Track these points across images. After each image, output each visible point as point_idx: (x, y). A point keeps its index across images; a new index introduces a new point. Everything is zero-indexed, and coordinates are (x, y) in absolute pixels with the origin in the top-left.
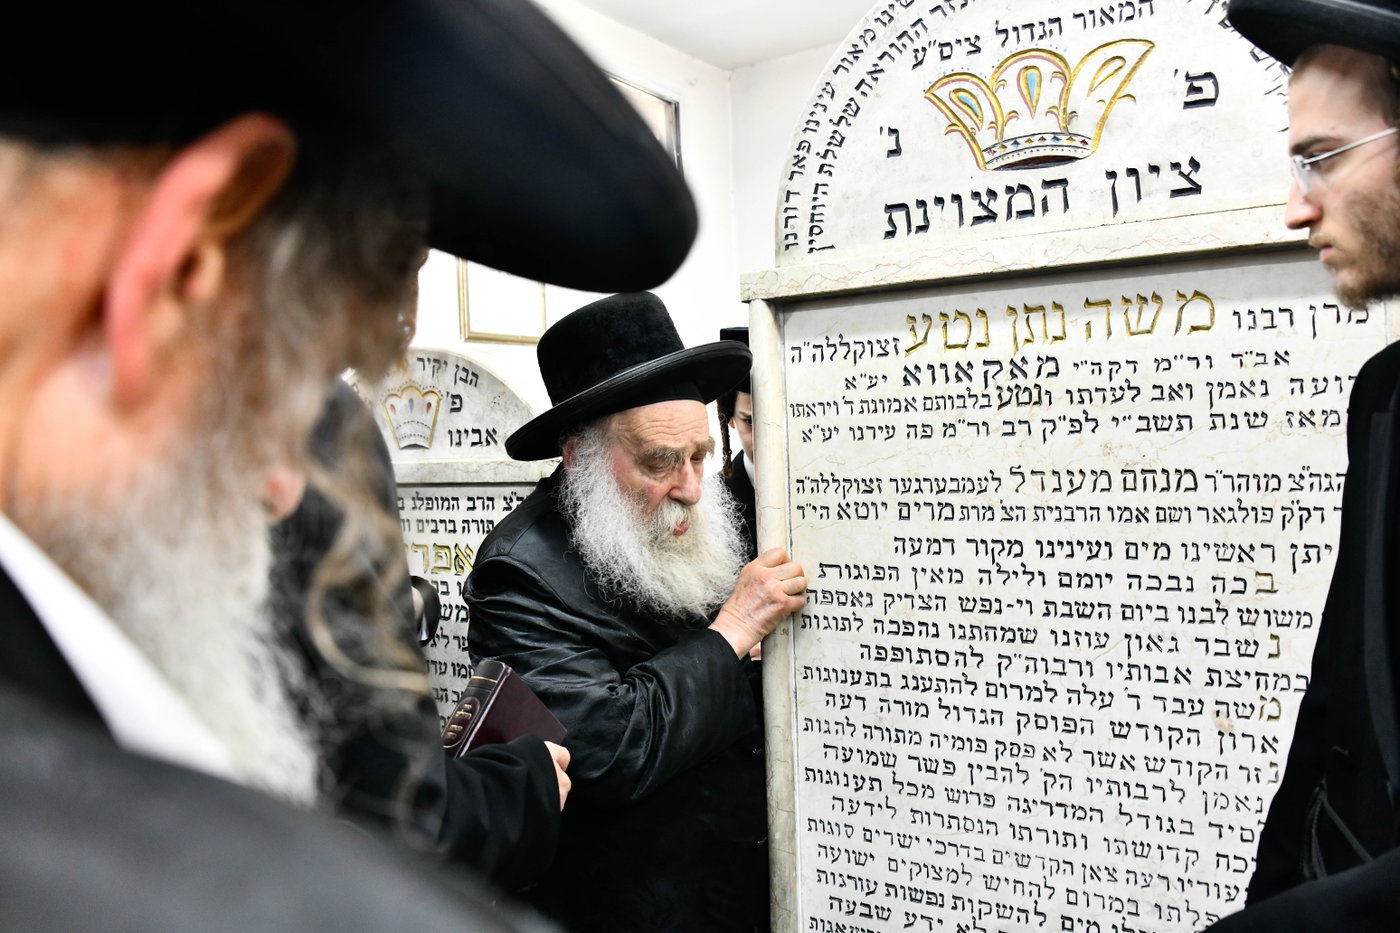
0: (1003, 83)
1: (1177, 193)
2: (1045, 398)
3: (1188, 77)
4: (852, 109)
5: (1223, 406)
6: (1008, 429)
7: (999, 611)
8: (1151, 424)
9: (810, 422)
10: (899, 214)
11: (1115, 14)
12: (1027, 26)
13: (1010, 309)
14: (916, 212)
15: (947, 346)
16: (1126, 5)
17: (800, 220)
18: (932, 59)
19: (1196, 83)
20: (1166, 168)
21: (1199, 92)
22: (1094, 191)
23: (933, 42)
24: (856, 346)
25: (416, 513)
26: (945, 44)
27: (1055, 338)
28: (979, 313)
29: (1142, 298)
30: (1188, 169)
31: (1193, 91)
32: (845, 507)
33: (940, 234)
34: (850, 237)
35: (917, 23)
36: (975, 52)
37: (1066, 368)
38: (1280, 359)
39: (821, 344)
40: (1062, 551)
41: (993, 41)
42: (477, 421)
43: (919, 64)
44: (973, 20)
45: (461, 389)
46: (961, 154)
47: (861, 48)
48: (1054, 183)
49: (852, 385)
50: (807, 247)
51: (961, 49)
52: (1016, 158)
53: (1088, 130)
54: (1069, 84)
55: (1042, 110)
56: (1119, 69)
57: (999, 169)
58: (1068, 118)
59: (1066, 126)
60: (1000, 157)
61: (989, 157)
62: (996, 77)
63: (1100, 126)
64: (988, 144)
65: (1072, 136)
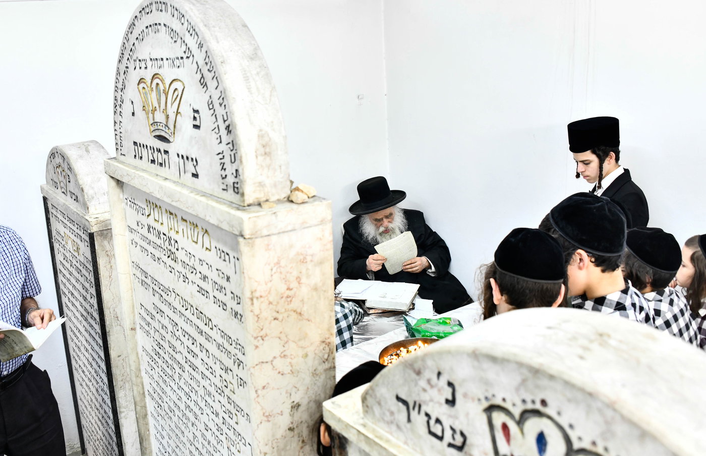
0: (152, 91)
1: (193, 175)
2: (177, 260)
3: (193, 110)
4: (124, 86)
5: (216, 294)
6: (170, 269)
7: (176, 353)
8: (200, 291)
9: (133, 236)
10: (136, 147)
11: (175, 63)
12: (156, 59)
13: (166, 210)
14: (139, 148)
15: (155, 220)
16: (178, 58)
17: (118, 137)
18: (138, 68)
19: (196, 115)
20: (190, 159)
21: (196, 120)
22: (175, 162)
23: (137, 58)
24: (137, 207)
25: (68, 223)
26: (140, 60)
27: (177, 232)
28: (160, 207)
29: (193, 224)
30: (195, 163)
31: (195, 118)
32: (142, 281)
33: (145, 163)
34: (128, 152)
35: (134, 44)
36: (146, 68)
37: (180, 249)
38: (228, 279)
39: (131, 200)
40: (187, 336)
41: (149, 63)
42: (74, 189)
43: (135, 68)
44: (144, 51)
45: (69, 173)
46: (146, 124)
47: (123, 52)
48: (166, 152)
49: (138, 225)
50: (120, 152)
51: (143, 65)
52: (157, 133)
53: (172, 127)
54: (167, 98)
55: (162, 110)
56: (177, 96)
57: (154, 136)
58: (167, 117)
59: (167, 122)
60: (154, 130)
61: (152, 129)
62: (151, 86)
63: (175, 126)
64: (152, 122)
65: (169, 128)
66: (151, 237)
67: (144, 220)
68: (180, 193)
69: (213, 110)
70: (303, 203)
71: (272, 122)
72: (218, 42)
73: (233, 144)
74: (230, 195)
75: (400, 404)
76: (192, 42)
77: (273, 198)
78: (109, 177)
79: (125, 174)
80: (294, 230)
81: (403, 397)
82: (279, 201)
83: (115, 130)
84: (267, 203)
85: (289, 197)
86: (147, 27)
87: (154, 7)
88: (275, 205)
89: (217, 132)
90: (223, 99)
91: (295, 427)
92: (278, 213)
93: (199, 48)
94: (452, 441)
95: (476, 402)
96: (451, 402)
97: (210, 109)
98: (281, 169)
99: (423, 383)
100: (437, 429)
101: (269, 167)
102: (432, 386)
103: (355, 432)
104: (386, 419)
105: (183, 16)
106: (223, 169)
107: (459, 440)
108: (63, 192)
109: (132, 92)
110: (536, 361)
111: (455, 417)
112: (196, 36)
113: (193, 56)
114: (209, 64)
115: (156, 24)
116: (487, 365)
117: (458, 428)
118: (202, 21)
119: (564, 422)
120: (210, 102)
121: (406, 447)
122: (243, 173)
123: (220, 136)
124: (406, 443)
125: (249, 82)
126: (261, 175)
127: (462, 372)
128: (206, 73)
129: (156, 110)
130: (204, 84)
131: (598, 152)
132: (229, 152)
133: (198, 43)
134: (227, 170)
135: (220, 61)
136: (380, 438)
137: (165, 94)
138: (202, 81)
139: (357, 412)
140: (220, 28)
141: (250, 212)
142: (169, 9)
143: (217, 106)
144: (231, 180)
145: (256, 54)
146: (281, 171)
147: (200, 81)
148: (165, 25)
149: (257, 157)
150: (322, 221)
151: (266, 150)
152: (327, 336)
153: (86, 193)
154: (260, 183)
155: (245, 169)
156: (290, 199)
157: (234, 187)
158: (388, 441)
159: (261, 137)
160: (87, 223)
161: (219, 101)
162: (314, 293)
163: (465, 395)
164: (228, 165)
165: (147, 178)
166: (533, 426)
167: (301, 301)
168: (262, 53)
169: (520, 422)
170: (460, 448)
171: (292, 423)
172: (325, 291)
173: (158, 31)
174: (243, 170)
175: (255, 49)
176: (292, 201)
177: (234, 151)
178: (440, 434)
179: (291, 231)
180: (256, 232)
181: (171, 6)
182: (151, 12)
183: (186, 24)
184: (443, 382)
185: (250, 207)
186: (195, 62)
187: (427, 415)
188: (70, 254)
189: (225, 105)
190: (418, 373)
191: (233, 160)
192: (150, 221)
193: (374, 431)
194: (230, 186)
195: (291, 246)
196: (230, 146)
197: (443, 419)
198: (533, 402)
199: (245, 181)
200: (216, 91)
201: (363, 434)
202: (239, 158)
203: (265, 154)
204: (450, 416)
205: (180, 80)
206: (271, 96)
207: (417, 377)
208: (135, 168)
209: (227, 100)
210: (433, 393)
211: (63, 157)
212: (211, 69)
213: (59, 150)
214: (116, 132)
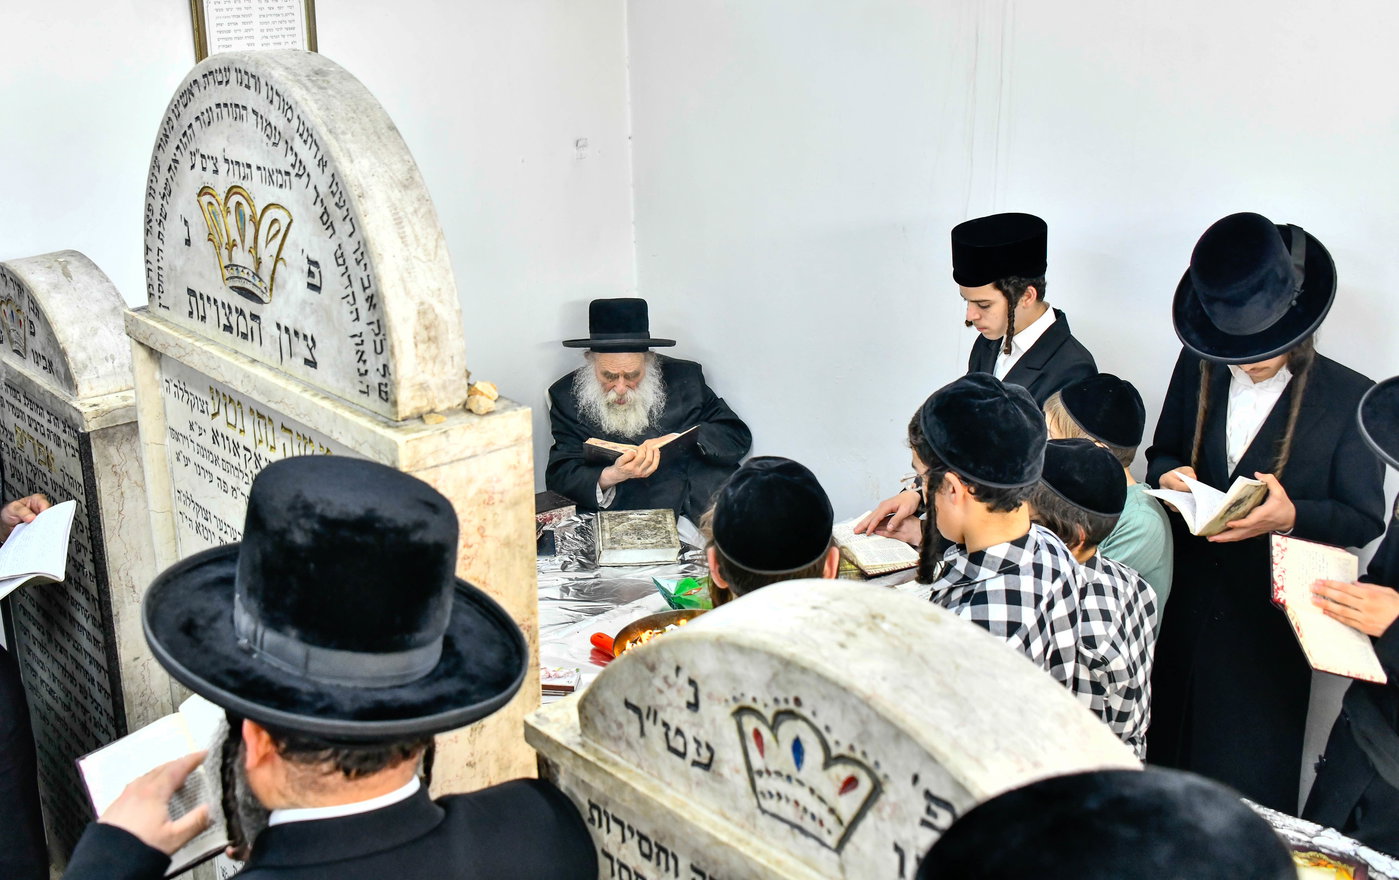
0: (228, 212)
1: (307, 362)
3: (308, 261)
4: (168, 191)
9: (178, 446)
10: (193, 299)
11: (274, 178)
12: (237, 163)
13: (251, 409)
14: (200, 302)
15: (228, 423)
16: (280, 172)
17: (153, 275)
18: (198, 166)
19: (313, 269)
21: (313, 277)
22: (272, 336)
23: (198, 150)
24: (191, 398)
25: (27, 411)
26: (203, 156)
27: (272, 447)
28: (239, 403)
29: (304, 438)
30: (311, 344)
31: (311, 274)
32: (198, 525)
33: (210, 328)
34: (175, 305)
35: (190, 126)
36: (216, 172)
39: (177, 384)
41: (223, 167)
42: (43, 349)
43: (193, 167)
44: (214, 141)
45: (32, 317)
46: (215, 264)
47: (168, 133)
48: (255, 317)
49: (192, 428)
50: (157, 301)
51: (210, 165)
52: (238, 284)
53: (267, 279)
54: (257, 231)
55: (247, 247)
56: (278, 231)
57: (231, 288)
58: (258, 262)
59: (258, 269)
60: (231, 278)
61: (227, 274)
62: (226, 203)
63: (272, 279)
64: (226, 262)
65: (261, 280)
66: (219, 451)
67: (205, 421)
68: (285, 390)
69: (344, 267)
70: (488, 413)
71: (439, 290)
72: (352, 161)
73: (380, 327)
74: (373, 402)
75: (631, 712)
76: (306, 154)
77: (441, 407)
78: (134, 342)
79: (172, 343)
80: (474, 456)
81: (634, 701)
82: (450, 412)
83: (147, 262)
84: (432, 414)
85: (465, 404)
86: (218, 105)
87: (233, 76)
88: (445, 419)
89: (352, 302)
90: (362, 253)
91: (477, 761)
92: (450, 432)
93: (319, 165)
94: (697, 758)
95: (723, 704)
96: (694, 706)
97: (339, 265)
98: (453, 360)
99: (658, 682)
100: (678, 744)
101: (434, 359)
102: (670, 686)
103: (570, 754)
104: (612, 734)
105: (290, 107)
106: (362, 360)
107: (705, 756)
108: (15, 351)
109: (184, 203)
110: (788, 650)
111: (699, 725)
112: (314, 147)
113: (308, 175)
114: (338, 195)
115: (237, 106)
116: (733, 656)
117: (703, 739)
118: (325, 123)
119: (820, 724)
120: (339, 254)
121: (639, 771)
122: (396, 372)
123: (357, 309)
124: (639, 766)
125: (403, 227)
126: (423, 372)
127: (705, 665)
128: (332, 208)
129: (235, 245)
130: (329, 223)
131: (1005, 287)
132: (373, 337)
133: (319, 157)
134: (368, 363)
135: (356, 193)
136: (605, 760)
137: (254, 223)
138: (325, 218)
139: (572, 728)
140: (353, 135)
141: (408, 432)
142: (264, 88)
143: (351, 262)
144: (374, 379)
145: (411, 177)
146: (453, 365)
147: (321, 217)
148: (253, 111)
149: (416, 345)
150: (517, 440)
151: (430, 333)
152: (526, 616)
153: (73, 359)
154: (421, 384)
155: (398, 365)
156: (467, 407)
157: (380, 391)
158: (615, 764)
159: (422, 313)
160: (75, 415)
161: (355, 256)
162: (506, 550)
163: (710, 696)
164: (369, 355)
165: (220, 358)
166: (789, 730)
167: (485, 564)
168: (421, 177)
169: (773, 728)
170: (707, 767)
171: (472, 755)
172: (522, 547)
173: (241, 117)
174: (395, 366)
175: (410, 170)
176: (470, 411)
177: (381, 337)
178: (681, 749)
179: (470, 457)
180: (418, 462)
181: (267, 85)
182: (227, 82)
183: (295, 122)
184: (683, 680)
185: (407, 422)
186: (311, 186)
187: (665, 724)
188: (29, 468)
189: (365, 265)
190: (652, 668)
191: (379, 350)
192: (219, 423)
193: (596, 752)
194: (374, 387)
195: (470, 481)
196: (375, 327)
197: (685, 729)
198: (786, 701)
199: (399, 383)
200: (351, 239)
201: (581, 757)
202: (389, 348)
203: (429, 339)
204: (694, 725)
205: (283, 207)
206: (436, 247)
207: (651, 675)
208: (191, 333)
209: (369, 257)
210: (671, 695)
211: (19, 286)
212: (342, 204)
213: (11, 272)
214: (149, 266)
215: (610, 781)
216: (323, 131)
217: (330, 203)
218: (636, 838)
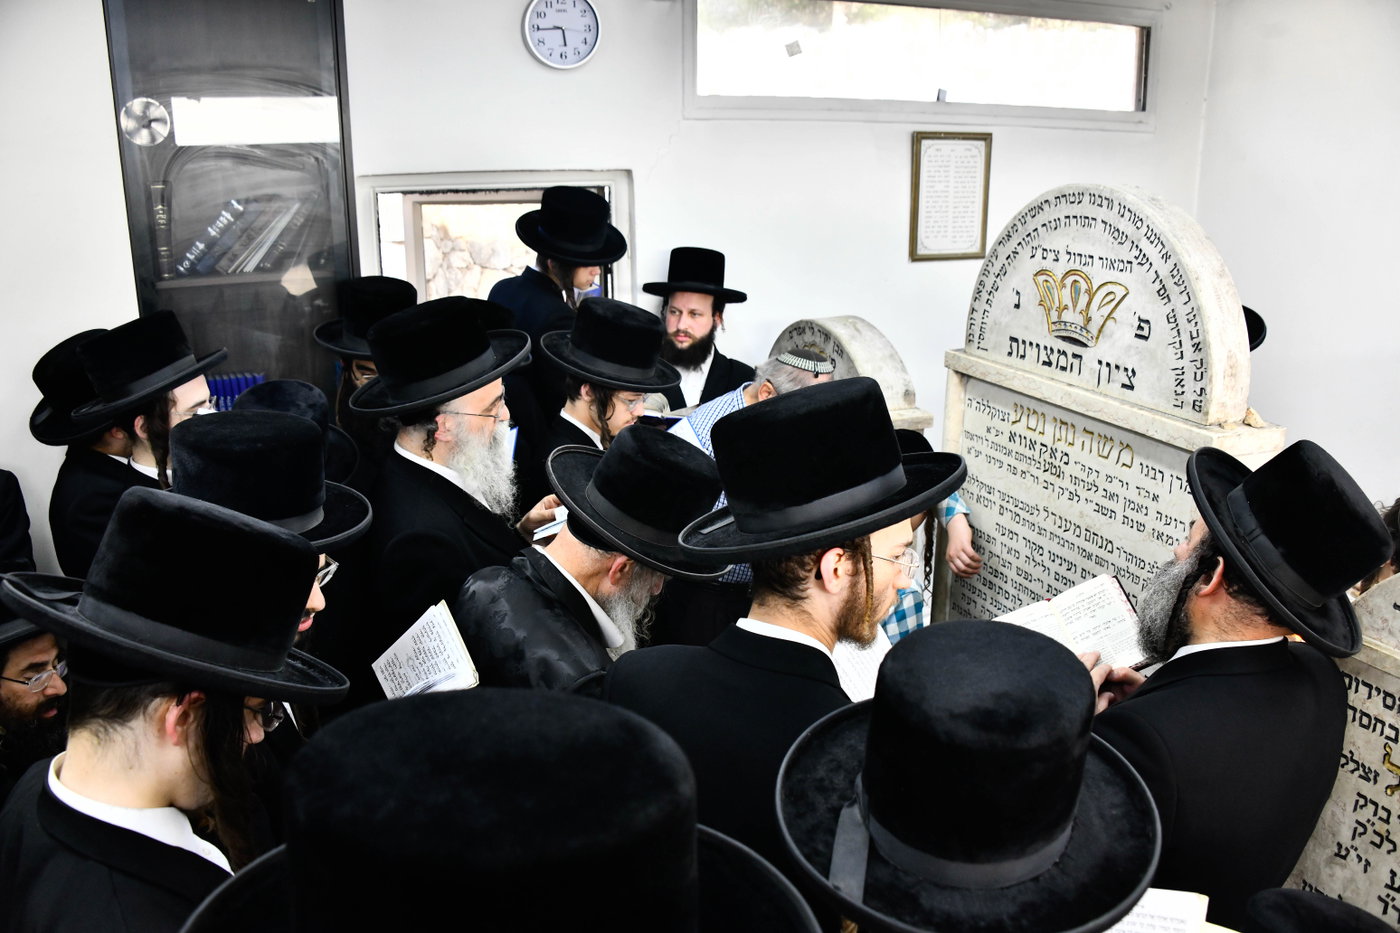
0: (1064, 286)
1: (1124, 386)
2: (1062, 475)
3: (1140, 319)
4: (1003, 272)
5: (1129, 513)
6: (1045, 485)
7: (1030, 581)
8: (1100, 509)
9: (971, 443)
10: (1015, 345)
11: (1116, 265)
12: (1080, 254)
13: (1056, 418)
14: (1022, 347)
15: (1028, 428)
16: (1121, 261)
17: (975, 327)
18: (1039, 257)
19: (1142, 324)
20: (1122, 369)
21: (1143, 330)
22: (1092, 369)
23: (1039, 246)
24: (993, 410)
26: (1045, 250)
27: (1070, 444)
28: (1044, 414)
29: (1106, 437)
30: (1130, 374)
31: (1140, 328)
32: (980, 497)
33: (1028, 363)
34: (994, 347)
35: (1036, 230)
36: (1056, 260)
37: (1071, 462)
38: (1155, 498)
39: (980, 401)
40: (1058, 561)
41: (1064, 257)
43: (1032, 256)
44: (1057, 241)
46: (1042, 322)
47: (1011, 234)
48: (1075, 356)
49: (988, 430)
50: (977, 345)
51: (1051, 256)
52: (1064, 334)
53: (1095, 332)
54: (1091, 299)
55: (1078, 310)
56: (1112, 300)
57: (1057, 337)
58: (1089, 320)
59: (1086, 324)
60: (1058, 330)
61: (1054, 327)
62: (1062, 281)
63: (1100, 331)
64: (1055, 319)
65: (1088, 331)
66: (1015, 447)
67: (1006, 428)
68: (1102, 403)
69: (1174, 324)
71: (1240, 344)
73: (1202, 363)
74: (1186, 412)
76: (1152, 251)
77: (1231, 421)
78: (951, 372)
79: (993, 372)
82: (1236, 423)
83: (971, 319)
84: (1227, 424)
86: (1068, 217)
87: (1086, 198)
88: (1233, 426)
89: (1178, 346)
90: (1194, 315)
93: (1162, 257)
97: (1170, 323)
98: (1242, 391)
101: (1232, 388)
104: (1376, 627)
105: (1141, 220)
106: (1180, 383)
109: (1019, 282)
112: (1160, 245)
113: (1151, 264)
114: (1178, 277)
115: (1087, 218)
118: (1170, 231)
120: (1171, 315)
122: (1211, 392)
123: (1182, 352)
126: (1225, 395)
129: (1066, 309)
130: (1165, 295)
132: (1195, 369)
133: (1164, 252)
134: (1185, 387)
135: (1194, 276)
137: (1089, 295)
138: (1162, 292)
141: (1217, 432)
142: (1116, 208)
143: (1182, 321)
144: (1190, 397)
146: (1241, 394)
147: (1158, 291)
148: (1103, 221)
149: (1224, 377)
151: (1232, 372)
154: (1223, 403)
155: (1214, 389)
156: (1246, 422)
157: (1194, 405)
161: (1186, 317)
164: (1188, 382)
173: (1090, 225)
174: (1211, 389)
176: (1248, 424)
177: (1202, 370)
181: (1120, 205)
182: (1080, 202)
183: (1144, 229)
185: (1212, 427)
186: (1152, 271)
189: (1196, 323)
191: (1198, 377)
192: (1020, 429)
194: (1189, 404)
196: (1198, 363)
199: (1212, 400)
200: (1185, 306)
202: (1207, 377)
203: (1232, 375)
208: (1008, 366)
209: (1201, 318)
211: (826, 335)
212: (1181, 282)
213: (817, 325)
214: (972, 321)
215: (1374, 655)
216: (1170, 236)
217: (1169, 284)
218: (1382, 695)
